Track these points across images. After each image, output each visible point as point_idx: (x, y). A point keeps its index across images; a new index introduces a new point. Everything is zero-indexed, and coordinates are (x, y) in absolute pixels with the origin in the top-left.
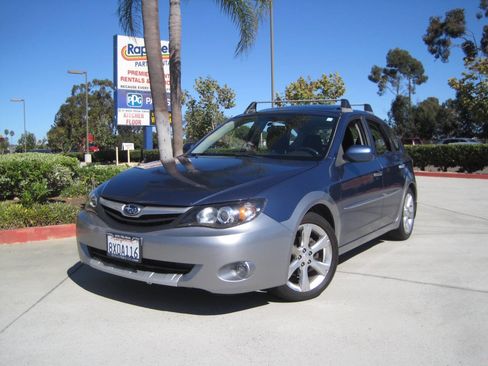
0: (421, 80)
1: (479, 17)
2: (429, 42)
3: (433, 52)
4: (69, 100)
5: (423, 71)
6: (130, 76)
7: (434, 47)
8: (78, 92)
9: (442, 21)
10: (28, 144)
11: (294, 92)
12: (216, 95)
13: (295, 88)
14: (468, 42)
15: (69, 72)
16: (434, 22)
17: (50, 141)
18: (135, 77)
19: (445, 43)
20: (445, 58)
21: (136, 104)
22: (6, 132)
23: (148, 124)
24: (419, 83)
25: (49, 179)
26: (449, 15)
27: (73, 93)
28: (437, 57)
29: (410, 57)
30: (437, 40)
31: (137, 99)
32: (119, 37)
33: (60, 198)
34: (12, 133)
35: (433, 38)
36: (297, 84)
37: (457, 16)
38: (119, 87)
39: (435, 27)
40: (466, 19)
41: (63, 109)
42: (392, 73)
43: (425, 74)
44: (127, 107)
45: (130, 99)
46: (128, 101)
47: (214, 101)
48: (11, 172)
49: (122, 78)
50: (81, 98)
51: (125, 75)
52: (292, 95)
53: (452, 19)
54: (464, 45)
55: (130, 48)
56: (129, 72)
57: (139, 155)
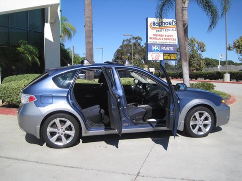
4: (121, 47)
6: (154, 37)
8: (125, 43)
11: (238, 44)
12: (196, 45)
13: (238, 42)
15: (124, 36)
18: (156, 37)
21: (157, 50)
23: (162, 59)
27: (123, 43)
31: (157, 48)
32: (149, 19)
36: (239, 40)
38: (149, 42)
41: (118, 51)
44: (152, 52)
45: (154, 48)
46: (153, 49)
47: (195, 48)
49: (150, 38)
50: (127, 46)
52: (237, 45)
56: (153, 35)
57: (158, 74)
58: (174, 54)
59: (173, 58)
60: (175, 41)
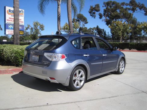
0: (86, 23)
1: (103, 7)
2: (90, 13)
3: (91, 15)
5: (87, 20)
6: (10, 19)
7: (92, 14)
9: (94, 7)
12: (39, 26)
14: (100, 13)
16: (91, 7)
18: (11, 20)
19: (94, 13)
20: (95, 17)
21: (11, 28)
24: (86, 24)
26: (96, 5)
28: (92, 17)
29: (83, 16)
30: (92, 12)
31: (12, 26)
32: (6, 7)
35: (91, 12)
37: (98, 6)
38: (6, 23)
39: (92, 8)
40: (100, 7)
42: (78, 21)
43: (87, 21)
44: (9, 29)
45: (10, 27)
46: (9, 27)
47: (38, 28)
49: (7, 20)
51: (8, 19)
53: (96, 7)
54: (99, 14)
55: (10, 11)
56: (9, 18)
58: (22, 31)
59: (22, 34)
60: (22, 23)
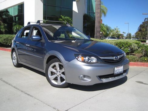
4: (143, 23)
8: (146, 20)
10: (129, 36)
15: (143, 14)
17: (136, 36)
22: (123, 33)
25: (130, 48)
27: (145, 21)
33: (134, 54)
34: (125, 33)
41: (141, 26)
48: (119, 45)
50: (147, 22)
